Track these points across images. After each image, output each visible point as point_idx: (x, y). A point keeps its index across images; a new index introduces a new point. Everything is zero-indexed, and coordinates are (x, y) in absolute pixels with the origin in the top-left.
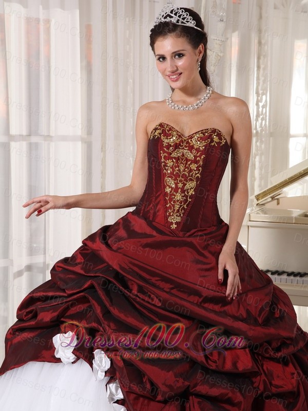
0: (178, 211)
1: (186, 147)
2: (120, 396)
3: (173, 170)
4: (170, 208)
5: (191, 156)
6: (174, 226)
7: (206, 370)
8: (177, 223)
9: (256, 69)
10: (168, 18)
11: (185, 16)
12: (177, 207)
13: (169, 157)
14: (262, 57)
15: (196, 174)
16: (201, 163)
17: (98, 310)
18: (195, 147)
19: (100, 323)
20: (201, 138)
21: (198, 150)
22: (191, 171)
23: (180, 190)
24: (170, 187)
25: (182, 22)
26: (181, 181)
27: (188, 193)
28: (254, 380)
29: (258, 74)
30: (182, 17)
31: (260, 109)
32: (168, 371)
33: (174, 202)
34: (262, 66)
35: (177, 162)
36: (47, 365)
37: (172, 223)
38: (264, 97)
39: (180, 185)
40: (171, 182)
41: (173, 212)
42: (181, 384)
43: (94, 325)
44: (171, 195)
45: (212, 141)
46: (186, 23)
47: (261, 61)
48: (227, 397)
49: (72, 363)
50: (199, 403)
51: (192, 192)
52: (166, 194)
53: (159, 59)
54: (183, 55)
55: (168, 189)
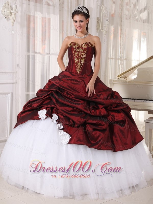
0: (80, 68)
1: (81, 48)
2: (62, 127)
3: (77, 56)
4: (77, 67)
5: (83, 51)
6: (79, 73)
7: (91, 116)
8: (79, 72)
12: (79, 67)
13: (75, 52)
15: (84, 56)
16: (86, 52)
17: (54, 101)
18: (84, 48)
19: (55, 105)
20: (85, 45)
21: (85, 48)
22: (83, 55)
23: (79, 62)
26: (80, 59)
27: (82, 62)
28: (108, 118)
32: (78, 117)
33: (78, 65)
35: (78, 53)
36: (36, 121)
37: (78, 72)
39: (79, 60)
40: (76, 60)
41: (78, 68)
42: (83, 120)
43: (53, 106)
44: (77, 64)
45: (89, 46)
48: (99, 123)
49: (45, 119)
50: (89, 126)
51: (83, 62)
52: (75, 63)
53: (75, 22)
54: (83, 21)
55: (76, 62)
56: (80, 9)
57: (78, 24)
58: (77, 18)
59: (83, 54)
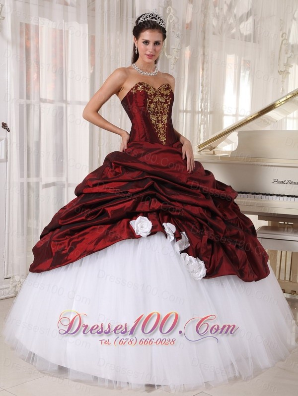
3: (155, 110)
5: (164, 100)
8: (165, 141)
9: (201, 70)
12: (162, 132)
13: (152, 102)
15: (167, 110)
16: (169, 103)
21: (167, 95)
22: (164, 108)
23: (160, 122)
26: (160, 116)
27: (164, 122)
31: (204, 96)
33: (159, 129)
34: (205, 69)
35: (156, 105)
37: (162, 142)
39: (160, 119)
40: (154, 118)
44: (157, 125)
47: (205, 65)
55: (154, 122)
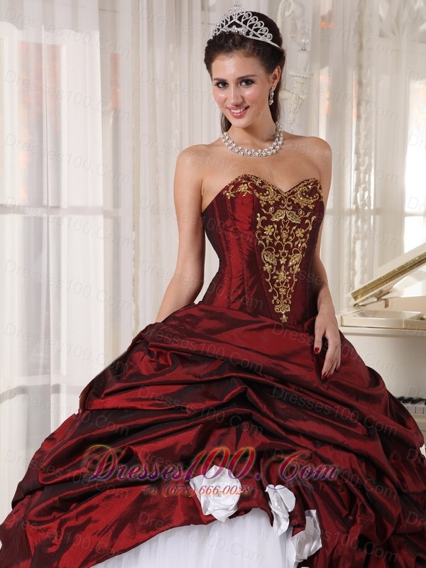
0: (285, 297)
1: (289, 206)
3: (274, 240)
4: (274, 293)
5: (297, 218)
6: (284, 319)
8: (286, 314)
9: (354, 120)
10: (234, 27)
11: (259, 27)
12: (283, 291)
14: (363, 104)
15: (303, 243)
16: (311, 227)
18: (302, 205)
20: (306, 193)
21: (306, 209)
22: (296, 239)
23: (283, 267)
24: (270, 264)
25: (254, 35)
26: (284, 254)
27: (293, 270)
29: (358, 126)
30: (254, 28)
33: (278, 284)
34: (363, 116)
35: (279, 228)
37: (280, 315)
38: (367, 158)
39: (283, 261)
40: (270, 257)
41: (279, 298)
44: (272, 275)
46: (259, 36)
47: (363, 108)
51: (297, 269)
52: (266, 274)
53: (217, 84)
54: (252, 82)
55: (267, 268)
56: (238, 26)
57: (230, 94)
58: (230, 65)
59: (300, 233)
